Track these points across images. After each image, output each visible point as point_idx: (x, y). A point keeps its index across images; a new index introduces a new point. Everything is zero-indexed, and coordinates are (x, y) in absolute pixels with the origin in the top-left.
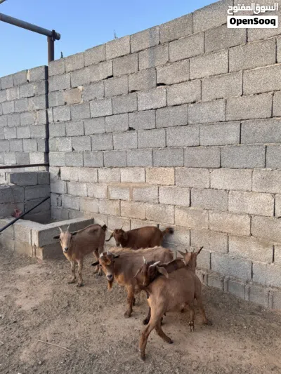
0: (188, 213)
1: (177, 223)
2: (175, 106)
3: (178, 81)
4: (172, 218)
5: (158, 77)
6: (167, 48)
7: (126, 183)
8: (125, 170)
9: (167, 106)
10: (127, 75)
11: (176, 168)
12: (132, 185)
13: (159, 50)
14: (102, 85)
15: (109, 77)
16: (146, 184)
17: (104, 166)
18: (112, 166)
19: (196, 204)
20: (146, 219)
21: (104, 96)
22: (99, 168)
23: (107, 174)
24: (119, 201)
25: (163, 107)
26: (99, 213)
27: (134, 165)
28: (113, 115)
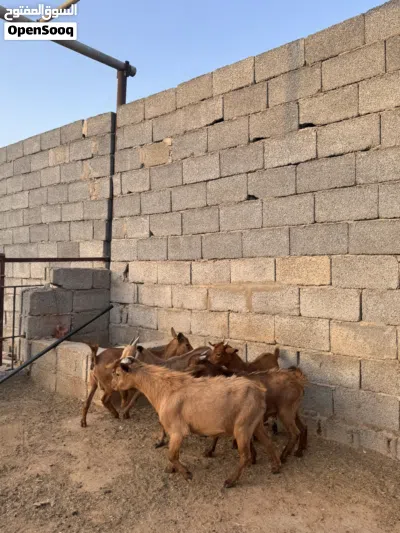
0: (357, 332)
1: (334, 350)
2: (331, 156)
3: (338, 119)
4: (326, 341)
5: (301, 115)
6: (318, 71)
7: (240, 283)
8: (239, 262)
9: (317, 158)
10: (248, 115)
11: (334, 257)
12: (250, 287)
13: (304, 74)
14: (205, 133)
15: (216, 122)
16: (277, 285)
17: (202, 258)
18: (216, 256)
19: (372, 317)
20: (276, 343)
21: (207, 151)
22: (194, 260)
23: (206, 271)
24: (226, 313)
25: (311, 160)
26: (191, 333)
27: (254, 255)
28: (220, 178)
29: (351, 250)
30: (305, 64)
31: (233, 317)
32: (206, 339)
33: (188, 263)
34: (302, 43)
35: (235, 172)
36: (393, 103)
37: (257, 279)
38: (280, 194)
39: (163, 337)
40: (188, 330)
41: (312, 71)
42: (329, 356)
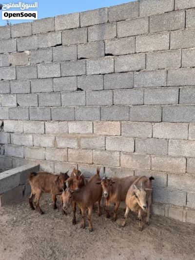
0: (133, 157)
1: (122, 166)
2: (121, 72)
3: (125, 53)
4: (118, 162)
5: (106, 49)
6: (115, 27)
7: (74, 134)
8: (73, 123)
9: (114, 72)
10: (76, 45)
11: (122, 122)
12: (80, 135)
13: (108, 28)
14: (51, 51)
15: (58, 45)
16: (94, 135)
17: (51, 120)
18: (60, 119)
19: (140, 150)
20: (93, 163)
21: (52, 61)
22: (46, 121)
23: (54, 127)
24: (67, 149)
25: (111, 73)
26: (45, 159)
27: (82, 119)
28: (61, 77)
29: (130, 119)
30: (108, 22)
31: (70, 151)
32: (55, 162)
33: (43, 122)
34: (107, 10)
35: (70, 75)
36: (152, 49)
37: (83, 132)
38: (95, 89)
39: (28, 162)
40: (43, 158)
41: (112, 26)
42: (119, 169)
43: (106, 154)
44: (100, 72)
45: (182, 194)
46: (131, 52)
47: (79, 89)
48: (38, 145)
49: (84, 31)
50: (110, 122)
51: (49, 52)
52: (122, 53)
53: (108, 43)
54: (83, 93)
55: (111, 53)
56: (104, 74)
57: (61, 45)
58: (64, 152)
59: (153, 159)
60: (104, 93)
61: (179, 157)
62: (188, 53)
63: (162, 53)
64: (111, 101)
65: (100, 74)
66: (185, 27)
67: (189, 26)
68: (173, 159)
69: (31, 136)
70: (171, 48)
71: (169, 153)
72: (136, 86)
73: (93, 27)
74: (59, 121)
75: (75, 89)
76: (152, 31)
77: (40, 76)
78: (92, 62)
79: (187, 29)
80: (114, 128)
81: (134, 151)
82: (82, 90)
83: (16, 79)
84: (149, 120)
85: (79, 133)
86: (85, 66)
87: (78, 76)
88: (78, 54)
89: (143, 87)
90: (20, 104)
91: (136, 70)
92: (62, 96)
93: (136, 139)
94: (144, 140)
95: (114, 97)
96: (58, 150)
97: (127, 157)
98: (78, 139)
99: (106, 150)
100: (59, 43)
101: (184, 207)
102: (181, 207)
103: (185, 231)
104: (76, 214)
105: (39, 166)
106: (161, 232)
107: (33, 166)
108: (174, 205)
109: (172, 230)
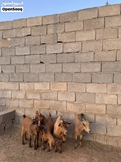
0: (74, 105)
1: (68, 110)
2: (67, 53)
3: (70, 42)
4: (65, 108)
5: (58, 38)
7: (38, 90)
9: (63, 53)
10: (40, 36)
11: (68, 83)
13: (59, 26)
14: (24, 39)
15: (28, 35)
16: (50, 91)
17: (24, 81)
18: (29, 81)
19: (79, 100)
20: (50, 109)
21: (25, 45)
22: (20, 82)
23: (25, 86)
24: (33, 100)
25: (61, 53)
26: (19, 107)
27: (43, 81)
28: (30, 55)
29: (73, 81)
30: (59, 22)
31: (35, 101)
32: (25, 109)
33: (18, 83)
34: (58, 15)
35: (36, 54)
36: (85, 39)
37: (44, 89)
38: (51, 63)
39: (8, 108)
40: (18, 106)
41: (62, 25)
42: (66, 112)
43: (58, 103)
44: (55, 52)
45: (104, 127)
46: (73, 41)
47: (41, 62)
48: (14, 97)
49: (44, 28)
50: (60, 83)
51: (23, 40)
52: (68, 41)
53: (59, 35)
54: (44, 65)
55: (61, 41)
56: (57, 54)
57: (30, 35)
58: (31, 102)
59: (86, 106)
60: (57, 65)
61: (102, 104)
62: (106, 42)
63: (91, 42)
64: (61, 70)
65: (55, 54)
66: (105, 27)
67: (107, 27)
68: (98, 105)
69: (10, 92)
70: (96, 39)
71: (96, 102)
72: (76, 61)
73: (50, 25)
74: (29, 82)
75: (39, 62)
76: (85, 29)
77: (17, 54)
78: (49, 46)
79: (106, 28)
80: (63, 87)
81: (75, 101)
82: (43, 63)
83: (2, 56)
84: (84, 82)
85: (41, 90)
86: (45, 48)
87: (41, 54)
88: (41, 41)
89: (80, 62)
90: (3, 71)
91: (76, 52)
92: (31, 66)
93: (76, 93)
94: (81, 94)
95: (63, 68)
96: (27, 101)
97: (71, 105)
98: (40, 93)
99: (58, 100)
100: (29, 34)
101: (105, 135)
102: (103, 135)
103: (106, 150)
104: (39, 141)
105: (15, 111)
106: (91, 151)
107: (11, 111)
108: (99, 134)
109: (98, 149)
